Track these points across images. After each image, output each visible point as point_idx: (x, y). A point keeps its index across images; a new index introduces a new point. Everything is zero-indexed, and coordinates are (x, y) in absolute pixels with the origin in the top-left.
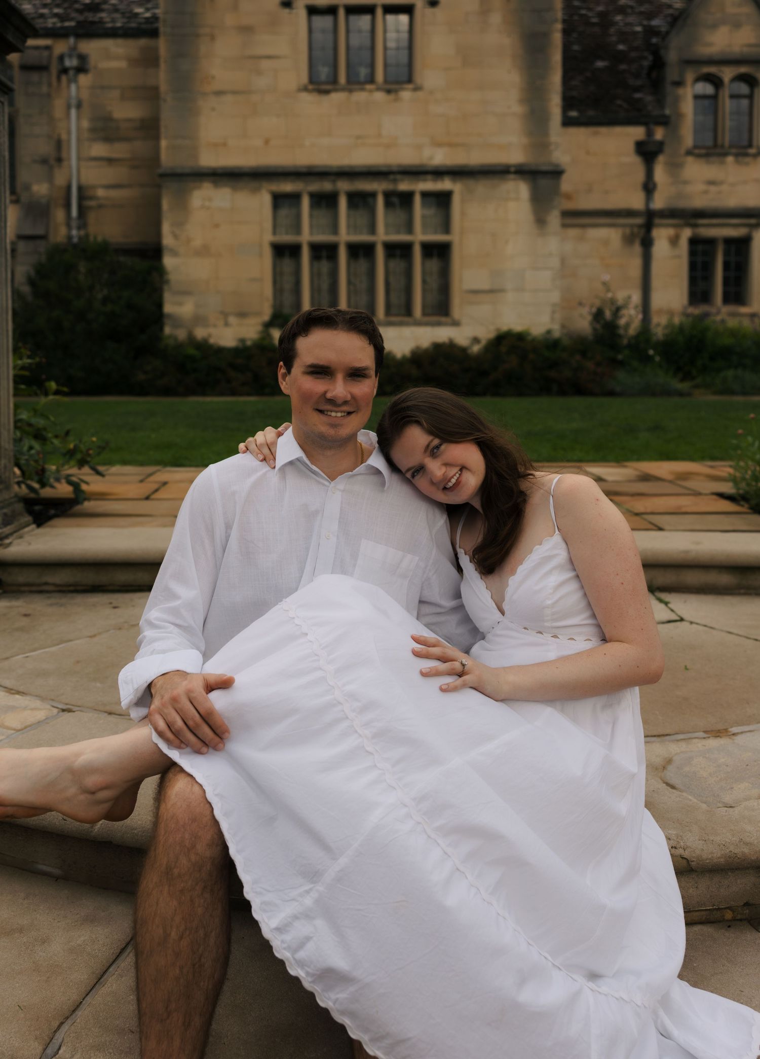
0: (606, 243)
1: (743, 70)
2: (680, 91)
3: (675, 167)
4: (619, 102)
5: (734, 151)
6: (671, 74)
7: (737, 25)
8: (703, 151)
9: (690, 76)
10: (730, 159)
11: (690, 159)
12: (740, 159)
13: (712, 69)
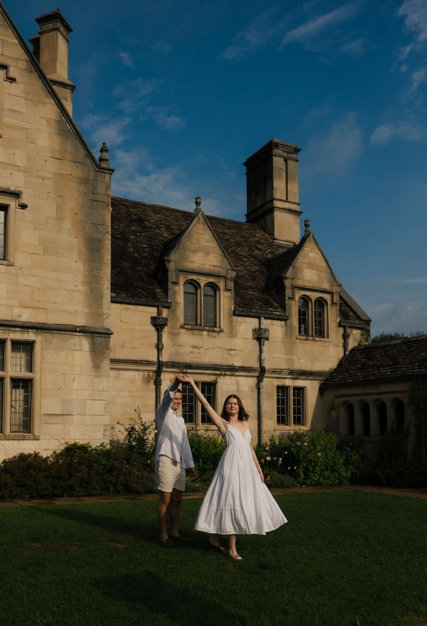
0: (133, 381)
1: (211, 280)
2: (177, 288)
3: (174, 335)
4: (139, 290)
5: (207, 328)
6: (172, 277)
7: (207, 253)
8: (190, 327)
9: (182, 280)
10: (205, 333)
11: (183, 331)
12: (210, 332)
13: (194, 277)
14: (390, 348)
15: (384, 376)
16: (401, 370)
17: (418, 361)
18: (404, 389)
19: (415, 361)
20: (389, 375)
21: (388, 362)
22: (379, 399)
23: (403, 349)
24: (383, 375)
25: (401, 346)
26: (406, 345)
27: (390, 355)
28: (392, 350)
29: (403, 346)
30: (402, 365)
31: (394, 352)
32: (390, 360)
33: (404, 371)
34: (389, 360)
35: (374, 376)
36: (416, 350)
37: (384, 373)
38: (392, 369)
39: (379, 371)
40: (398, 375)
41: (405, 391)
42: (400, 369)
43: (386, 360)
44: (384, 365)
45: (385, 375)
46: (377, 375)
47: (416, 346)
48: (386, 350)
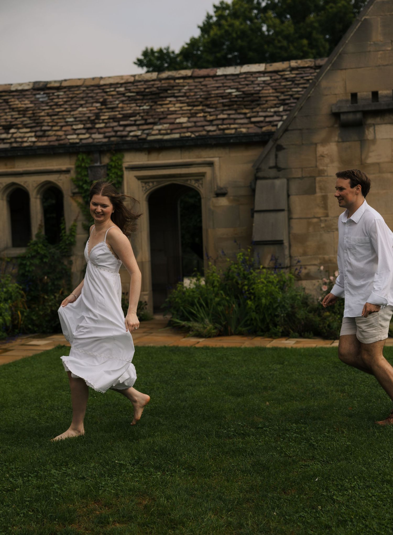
14: (14, 96)
15: (25, 144)
16: (55, 135)
17: (81, 121)
18: (64, 168)
19: (76, 121)
20: (34, 142)
21: (21, 120)
22: (13, 184)
23: (41, 100)
24: (23, 142)
25: (35, 95)
26: (44, 94)
27: (21, 109)
28: (20, 100)
29: (39, 94)
30: (52, 126)
31: (25, 104)
32: (24, 117)
33: (61, 136)
34: (21, 116)
35: (5, 143)
36: (69, 103)
37: (20, 137)
38: (36, 132)
39: (9, 136)
40: (52, 143)
41: (67, 171)
42: (50, 133)
43: (17, 116)
44: (16, 125)
45: (26, 142)
46: (9, 141)
47: (64, 96)
48: (8, 99)
